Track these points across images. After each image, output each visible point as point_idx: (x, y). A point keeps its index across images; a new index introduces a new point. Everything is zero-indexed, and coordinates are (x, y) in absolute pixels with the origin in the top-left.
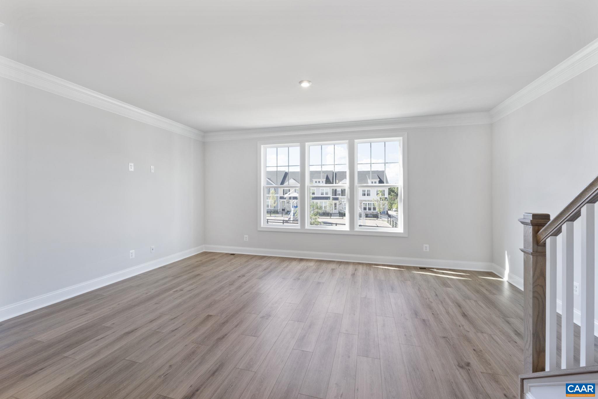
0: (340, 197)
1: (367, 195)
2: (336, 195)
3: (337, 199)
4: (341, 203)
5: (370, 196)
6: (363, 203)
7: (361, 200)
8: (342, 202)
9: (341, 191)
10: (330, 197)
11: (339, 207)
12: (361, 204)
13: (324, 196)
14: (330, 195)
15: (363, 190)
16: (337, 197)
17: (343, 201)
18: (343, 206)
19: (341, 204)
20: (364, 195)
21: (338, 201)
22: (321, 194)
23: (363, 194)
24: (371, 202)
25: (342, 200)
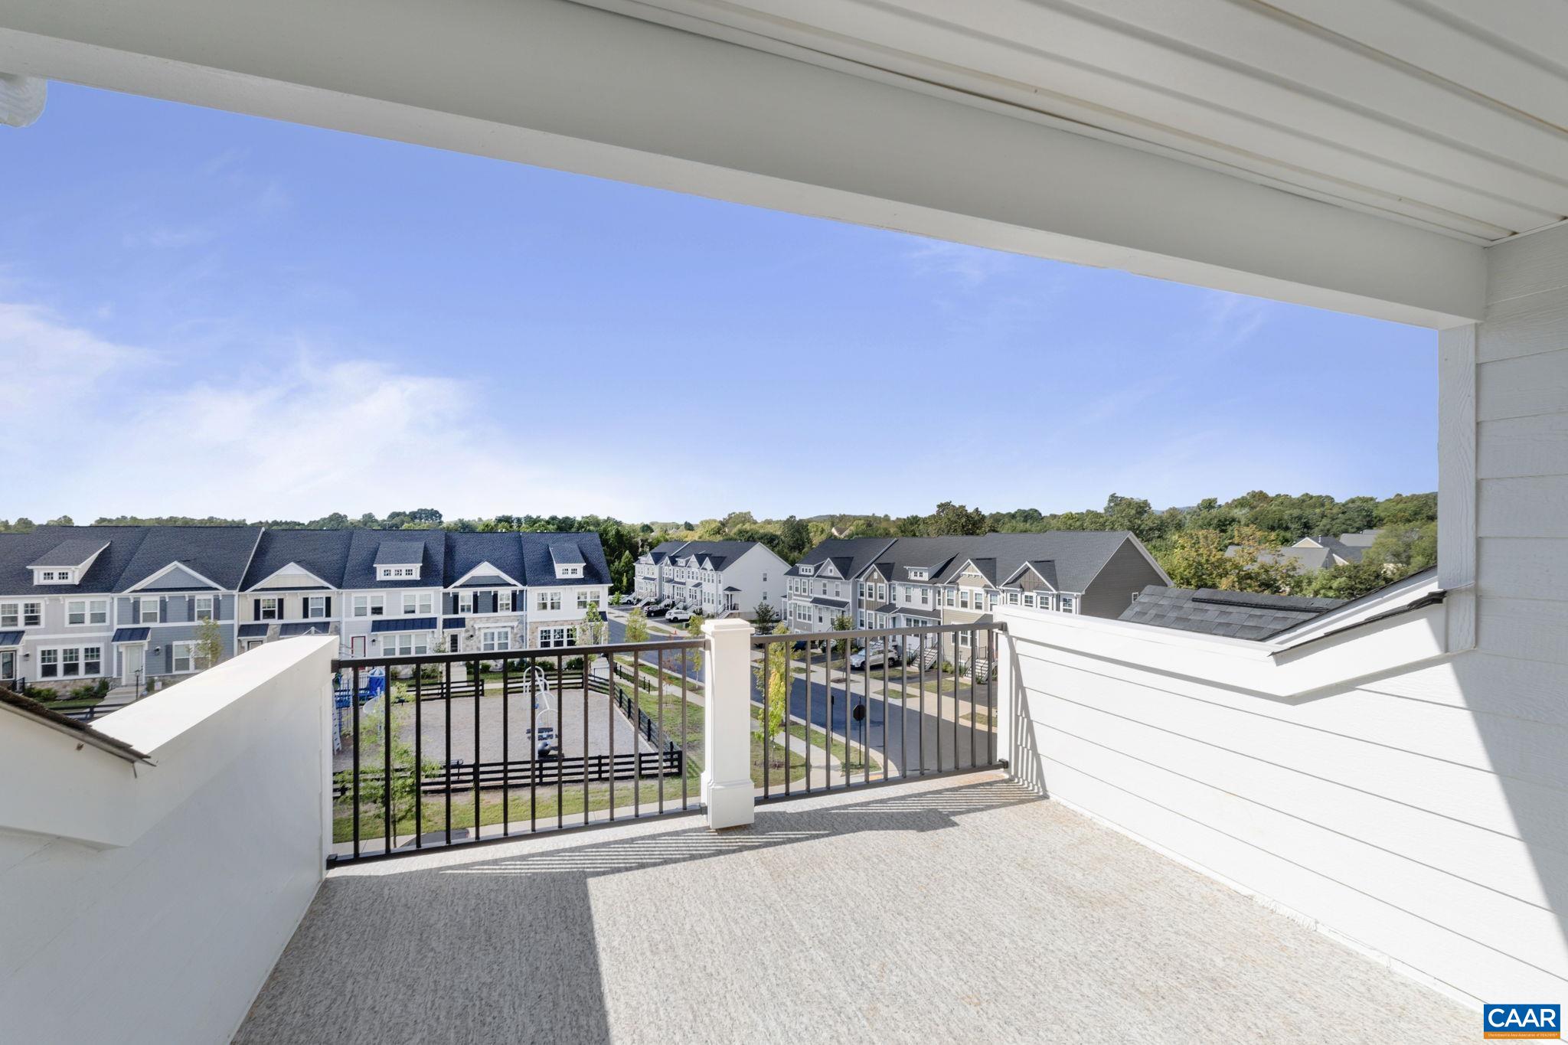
0: (468, 616)
1: (553, 608)
2: (456, 612)
3: (460, 623)
4: (471, 633)
5: (559, 608)
6: (540, 629)
7: (535, 623)
8: (475, 633)
9: (472, 599)
10: (436, 618)
11: (467, 646)
12: (535, 634)
13: (417, 615)
14: (438, 613)
15: (539, 594)
16: (460, 615)
17: (479, 628)
18: (480, 642)
19: (472, 636)
20: (544, 606)
21: (463, 629)
22: (406, 612)
23: (539, 604)
24: (561, 628)
25: (476, 626)
